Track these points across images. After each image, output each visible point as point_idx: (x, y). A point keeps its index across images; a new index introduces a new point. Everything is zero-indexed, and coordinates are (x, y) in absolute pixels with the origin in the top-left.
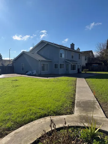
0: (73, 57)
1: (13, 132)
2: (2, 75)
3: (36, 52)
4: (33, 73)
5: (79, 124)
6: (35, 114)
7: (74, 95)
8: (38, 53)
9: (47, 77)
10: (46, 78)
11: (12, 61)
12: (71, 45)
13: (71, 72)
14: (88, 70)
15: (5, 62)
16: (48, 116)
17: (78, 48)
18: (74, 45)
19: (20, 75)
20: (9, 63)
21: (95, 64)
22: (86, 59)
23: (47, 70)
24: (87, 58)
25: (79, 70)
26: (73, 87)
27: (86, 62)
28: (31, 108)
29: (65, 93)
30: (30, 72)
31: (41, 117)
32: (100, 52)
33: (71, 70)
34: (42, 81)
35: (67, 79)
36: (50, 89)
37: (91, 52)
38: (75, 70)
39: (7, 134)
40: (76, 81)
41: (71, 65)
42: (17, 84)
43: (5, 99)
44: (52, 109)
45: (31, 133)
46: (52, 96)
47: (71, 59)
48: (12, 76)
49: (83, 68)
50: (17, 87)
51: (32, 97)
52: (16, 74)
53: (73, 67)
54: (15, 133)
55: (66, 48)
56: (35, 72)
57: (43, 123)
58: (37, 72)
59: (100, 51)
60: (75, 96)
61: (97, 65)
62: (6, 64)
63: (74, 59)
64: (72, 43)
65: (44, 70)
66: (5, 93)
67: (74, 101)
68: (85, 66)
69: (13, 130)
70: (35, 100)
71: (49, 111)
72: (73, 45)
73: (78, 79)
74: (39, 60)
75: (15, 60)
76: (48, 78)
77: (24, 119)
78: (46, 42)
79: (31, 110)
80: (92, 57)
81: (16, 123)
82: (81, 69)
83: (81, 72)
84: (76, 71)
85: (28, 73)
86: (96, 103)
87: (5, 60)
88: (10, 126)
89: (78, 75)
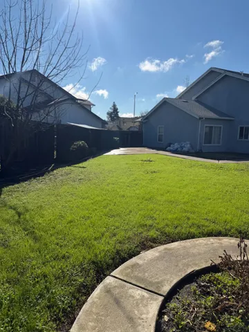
1: (162, 248)
2: (122, 149)
3: (193, 98)
4: (182, 147)
6: (199, 227)
8: (198, 100)
9: (219, 159)
10: (216, 162)
11: (140, 120)
15: (124, 123)
16: (226, 235)
19: (155, 151)
20: (132, 125)
23: (219, 143)
28: (188, 215)
30: (176, 146)
31: (210, 234)
34: (206, 167)
36: (226, 185)
39: (152, 247)
42: (153, 169)
43: (137, 192)
44: (235, 224)
45: (194, 255)
46: (233, 201)
48: (141, 151)
50: (155, 175)
51: (187, 196)
52: (146, 149)
54: (166, 249)
56: (189, 145)
57: (215, 245)
58: (191, 146)
62: (125, 127)
65: (210, 143)
66: (135, 182)
69: (161, 243)
70: (194, 202)
71: (228, 227)
74: (200, 118)
75: (147, 118)
76: (221, 162)
77: (177, 231)
78: (222, 72)
79: (188, 219)
81: (163, 233)
85: (171, 149)
87: (124, 119)
88: (155, 236)
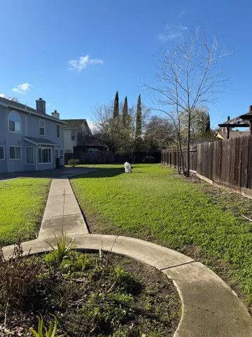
0: (42, 131)
5: (44, 250)
7: (42, 211)
12: (37, 101)
13: (39, 165)
14: (78, 160)
17: (56, 111)
18: (44, 102)
21: (92, 150)
22: (73, 138)
24: (76, 135)
25: (57, 160)
26: (41, 198)
27: (74, 143)
29: (22, 209)
32: (101, 125)
33: (40, 162)
35: (28, 183)
37: (84, 122)
38: (50, 161)
40: (48, 186)
41: (40, 149)
47: (37, 135)
49: (68, 157)
53: (44, 155)
55: (25, 110)
59: (101, 123)
60: (43, 213)
61: (96, 150)
63: (45, 136)
64: (41, 99)
67: (41, 220)
68: (72, 152)
72: (41, 103)
73: (54, 181)
80: (86, 133)
82: (63, 159)
83: (62, 167)
84: (51, 164)
86: (79, 217)
89: (57, 171)
